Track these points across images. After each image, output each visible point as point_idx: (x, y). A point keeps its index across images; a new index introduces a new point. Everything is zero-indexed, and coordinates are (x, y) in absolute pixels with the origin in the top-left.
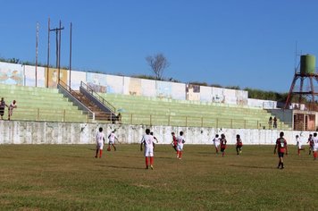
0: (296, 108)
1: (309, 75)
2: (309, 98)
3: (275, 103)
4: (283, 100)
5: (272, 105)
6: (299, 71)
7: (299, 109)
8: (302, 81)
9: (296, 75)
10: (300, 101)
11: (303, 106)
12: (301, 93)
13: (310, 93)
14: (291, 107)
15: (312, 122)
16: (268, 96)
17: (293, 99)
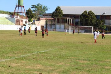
0: (16, 17)
1: (21, 6)
2: (20, 14)
3: (9, 15)
4: (12, 15)
5: (8, 16)
6: (17, 5)
7: (17, 18)
8: (18, 8)
9: (16, 6)
10: (18, 15)
11: (19, 17)
12: (18, 12)
13: (21, 12)
14: (15, 17)
15: (22, 22)
16: (7, 13)
17: (15, 14)
